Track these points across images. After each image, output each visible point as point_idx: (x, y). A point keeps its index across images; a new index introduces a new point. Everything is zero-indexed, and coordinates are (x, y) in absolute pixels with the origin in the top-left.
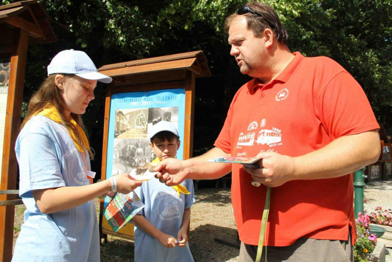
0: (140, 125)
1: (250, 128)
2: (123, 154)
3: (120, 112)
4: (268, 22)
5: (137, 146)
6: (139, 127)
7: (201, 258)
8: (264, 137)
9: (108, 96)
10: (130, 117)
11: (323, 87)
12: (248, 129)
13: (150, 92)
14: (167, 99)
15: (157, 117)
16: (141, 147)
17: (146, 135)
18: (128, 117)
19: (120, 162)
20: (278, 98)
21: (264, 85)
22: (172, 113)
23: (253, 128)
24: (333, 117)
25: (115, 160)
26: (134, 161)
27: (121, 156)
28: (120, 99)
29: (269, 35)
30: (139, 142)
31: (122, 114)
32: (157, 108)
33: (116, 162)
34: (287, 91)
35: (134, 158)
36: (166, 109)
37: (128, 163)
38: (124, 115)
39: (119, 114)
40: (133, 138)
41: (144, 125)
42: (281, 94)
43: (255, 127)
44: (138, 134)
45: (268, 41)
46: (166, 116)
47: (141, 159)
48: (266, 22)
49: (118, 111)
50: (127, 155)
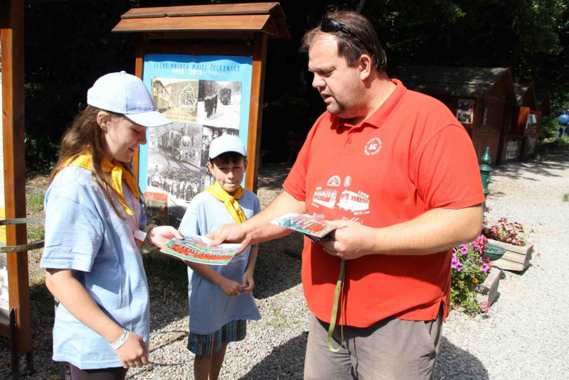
0: (187, 104)
1: (330, 183)
2: (163, 142)
3: (158, 82)
4: (365, 45)
5: (183, 133)
6: (185, 106)
7: (266, 278)
8: (347, 201)
9: (139, 57)
10: (172, 91)
11: (423, 145)
12: (328, 185)
13: (201, 56)
14: (226, 69)
15: (211, 95)
16: (189, 134)
17: (195, 118)
18: (169, 89)
19: (160, 153)
20: (369, 151)
21: (354, 127)
22: (232, 91)
23: (334, 184)
24: (430, 186)
25: (152, 149)
26: (179, 153)
27: (161, 144)
28: (157, 63)
29: (367, 63)
30: (185, 127)
31: (161, 84)
32: (211, 81)
33: (153, 153)
34: (380, 143)
35: (178, 149)
36: (223, 84)
37: (170, 155)
38: (163, 87)
39: (156, 85)
40: (177, 121)
41: (192, 104)
42: (372, 146)
43: (337, 183)
44: (184, 117)
45: (364, 71)
46: (224, 93)
47: (187, 151)
48: (363, 46)
49: (154, 80)
50: (169, 144)
